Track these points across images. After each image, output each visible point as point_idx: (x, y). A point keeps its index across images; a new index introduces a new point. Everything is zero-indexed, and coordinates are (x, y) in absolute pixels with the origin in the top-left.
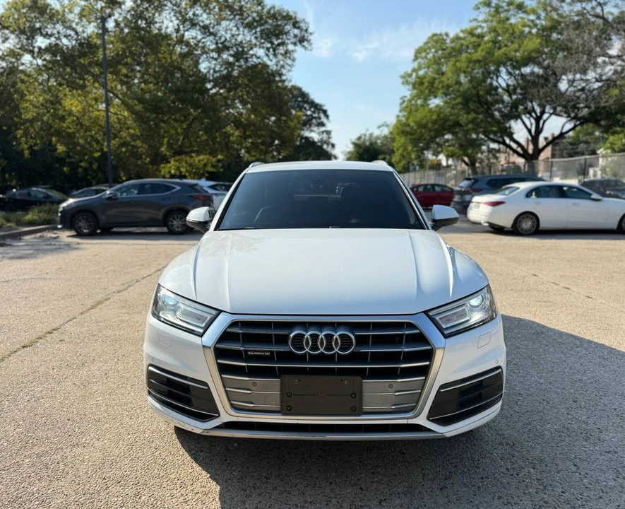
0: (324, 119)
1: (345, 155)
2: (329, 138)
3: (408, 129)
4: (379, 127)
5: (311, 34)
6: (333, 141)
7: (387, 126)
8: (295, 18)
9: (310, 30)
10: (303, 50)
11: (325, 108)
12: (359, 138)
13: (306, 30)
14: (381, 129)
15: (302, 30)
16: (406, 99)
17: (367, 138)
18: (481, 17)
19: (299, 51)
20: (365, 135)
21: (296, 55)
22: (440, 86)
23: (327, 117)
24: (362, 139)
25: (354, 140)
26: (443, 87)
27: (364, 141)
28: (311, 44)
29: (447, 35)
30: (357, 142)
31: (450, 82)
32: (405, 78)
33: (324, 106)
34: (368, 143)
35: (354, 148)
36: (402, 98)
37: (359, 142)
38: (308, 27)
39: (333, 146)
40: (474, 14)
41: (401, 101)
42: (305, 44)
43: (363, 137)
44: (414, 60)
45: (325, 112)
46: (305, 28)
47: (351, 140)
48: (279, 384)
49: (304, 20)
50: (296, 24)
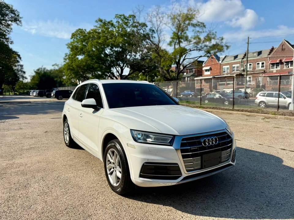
0: (19, 59)
1: (31, 77)
2: (22, 68)
3: (71, 68)
4: (53, 65)
5: (21, 18)
6: (24, 70)
7: (57, 65)
8: (12, 8)
9: (20, 16)
10: (16, 25)
11: (18, 54)
12: (38, 70)
13: (18, 16)
14: (55, 66)
15: (15, 15)
16: (67, 55)
17: (42, 70)
18: (98, 26)
19: (14, 25)
20: (41, 69)
21: (12, 27)
22: (86, 51)
23: (20, 58)
24: (40, 71)
25: (35, 70)
26: (87, 52)
27: (41, 71)
28: (21, 23)
29: (85, 30)
30: (37, 71)
31: (89, 50)
32: (68, 45)
33: (18, 52)
34: (43, 73)
35: (36, 74)
36: (66, 54)
37: (39, 72)
38: (19, 14)
39: (24, 72)
40: (96, 24)
41: (65, 55)
42: (18, 22)
43: (40, 69)
44: (71, 38)
45: (19, 56)
46: (17, 14)
47: (34, 70)
48: (200, 159)
49: (17, 10)
50: (12, 11)
